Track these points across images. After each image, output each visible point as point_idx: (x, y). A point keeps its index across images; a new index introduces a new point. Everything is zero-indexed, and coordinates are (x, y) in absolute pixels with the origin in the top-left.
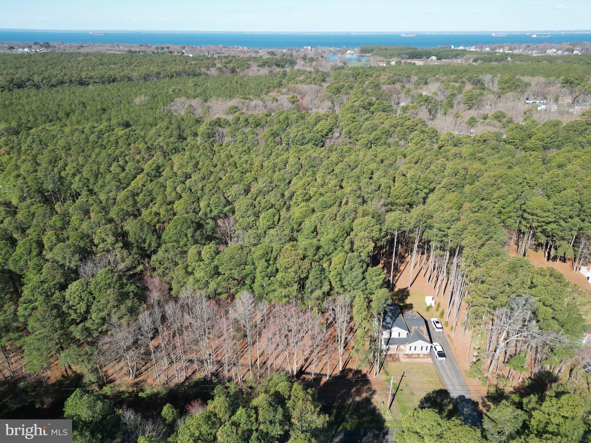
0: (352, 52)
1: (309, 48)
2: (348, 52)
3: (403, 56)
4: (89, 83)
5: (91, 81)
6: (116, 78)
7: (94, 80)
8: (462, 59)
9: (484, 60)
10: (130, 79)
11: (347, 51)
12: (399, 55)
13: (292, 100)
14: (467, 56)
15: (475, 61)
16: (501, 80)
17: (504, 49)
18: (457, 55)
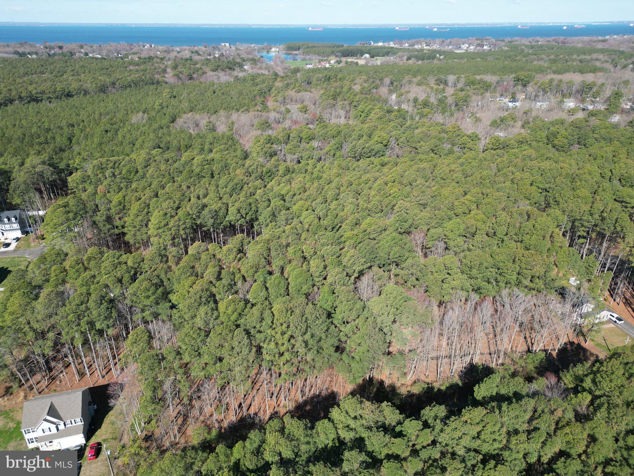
0: (278, 50)
1: (227, 45)
2: (273, 49)
3: (337, 54)
4: (42, 99)
5: (45, 96)
6: (69, 92)
7: (48, 95)
8: (395, 57)
9: (418, 58)
10: (86, 93)
11: (271, 49)
12: (333, 53)
13: (304, 110)
14: (400, 54)
15: (409, 59)
16: (468, 81)
17: (421, 45)
18: (387, 52)
